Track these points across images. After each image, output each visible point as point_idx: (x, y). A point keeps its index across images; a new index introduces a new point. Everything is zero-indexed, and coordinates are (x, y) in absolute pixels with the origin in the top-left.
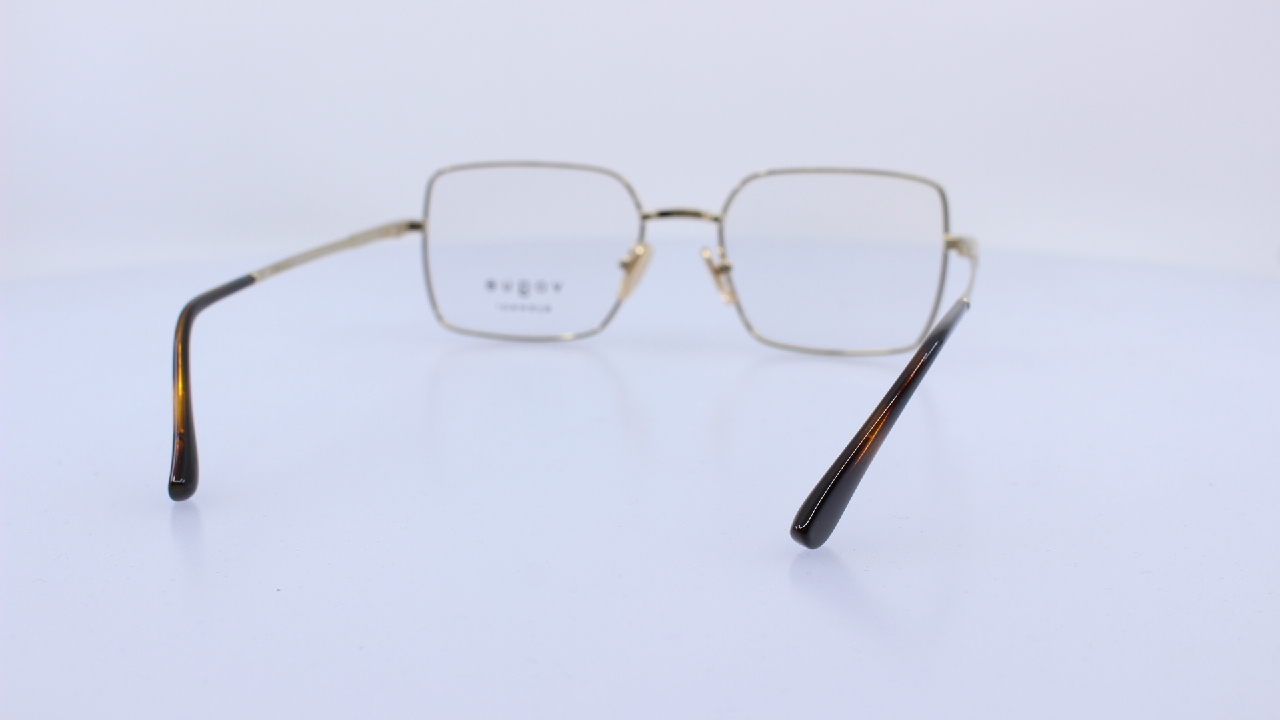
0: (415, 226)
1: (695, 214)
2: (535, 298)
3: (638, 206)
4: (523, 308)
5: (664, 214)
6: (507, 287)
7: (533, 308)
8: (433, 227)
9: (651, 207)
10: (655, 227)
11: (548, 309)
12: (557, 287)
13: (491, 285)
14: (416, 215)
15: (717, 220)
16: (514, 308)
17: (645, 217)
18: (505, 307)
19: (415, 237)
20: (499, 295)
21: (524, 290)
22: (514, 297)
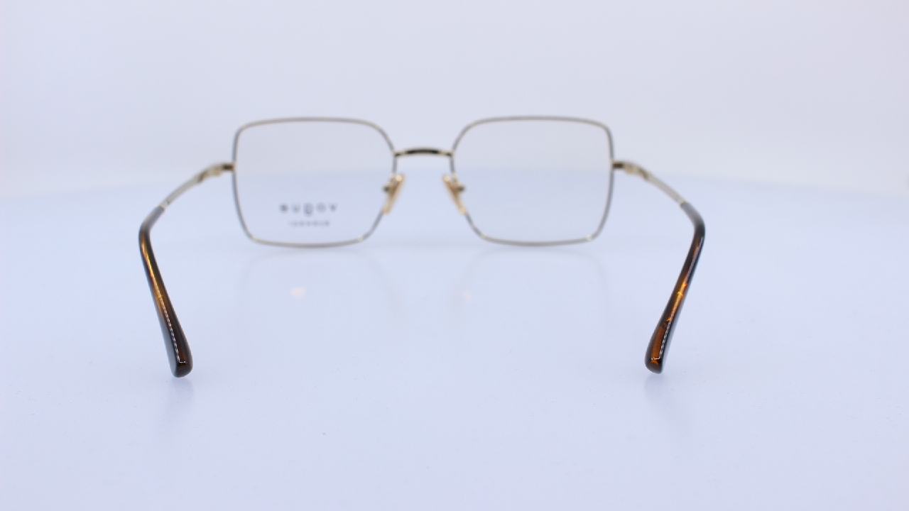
0: (228, 167)
1: (435, 152)
2: (317, 216)
3: (391, 146)
4: (309, 224)
5: (411, 152)
6: (296, 209)
7: (316, 223)
8: (239, 168)
9: (400, 147)
10: (405, 162)
11: (327, 223)
12: (333, 208)
13: (284, 208)
14: (228, 159)
15: (449, 155)
16: (302, 224)
17: (397, 155)
18: (295, 224)
19: (227, 175)
20: (290, 215)
21: (308, 211)
22: (301, 216)
